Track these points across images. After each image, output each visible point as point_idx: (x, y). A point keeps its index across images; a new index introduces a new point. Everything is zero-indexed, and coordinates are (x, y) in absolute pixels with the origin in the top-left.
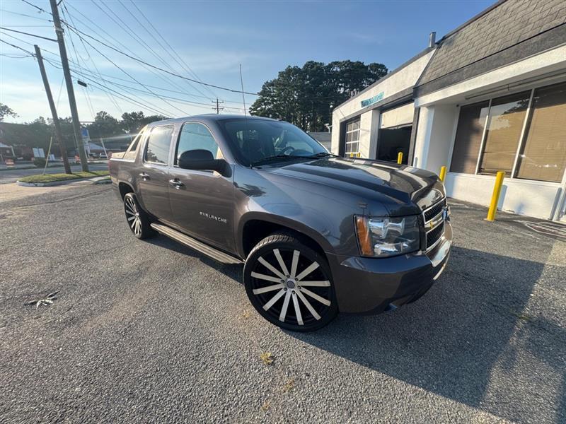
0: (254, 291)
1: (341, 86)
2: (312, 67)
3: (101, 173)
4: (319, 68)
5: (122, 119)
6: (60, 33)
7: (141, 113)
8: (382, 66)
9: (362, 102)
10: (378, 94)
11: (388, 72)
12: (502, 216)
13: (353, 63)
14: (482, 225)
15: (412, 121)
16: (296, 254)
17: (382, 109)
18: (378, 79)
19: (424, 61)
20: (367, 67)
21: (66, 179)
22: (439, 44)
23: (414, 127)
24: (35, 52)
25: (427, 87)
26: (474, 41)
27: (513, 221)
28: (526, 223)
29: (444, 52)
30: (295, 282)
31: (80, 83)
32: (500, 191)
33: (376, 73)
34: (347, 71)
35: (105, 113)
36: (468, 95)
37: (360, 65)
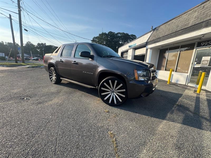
0: (102, 94)
1: (121, 41)
2: (111, 33)
3: (30, 64)
4: (113, 34)
5: (37, 45)
6: (20, 11)
7: (45, 44)
8: (135, 36)
9: (129, 46)
10: (135, 44)
11: (137, 38)
12: (172, 83)
13: (125, 34)
14: (166, 85)
15: (145, 53)
16: (116, 81)
17: (136, 49)
18: (133, 40)
19: (149, 35)
20: (130, 35)
21: (16, 65)
22: (154, 30)
23: (146, 55)
24: (9, 17)
25: (150, 42)
26: (164, 30)
27: (175, 84)
28: (178, 85)
29: (155, 32)
30: (114, 91)
31: (25, 30)
32: (171, 76)
33: (133, 38)
34: (123, 36)
35: (30, 42)
36: (162, 46)
37: (127, 35)
